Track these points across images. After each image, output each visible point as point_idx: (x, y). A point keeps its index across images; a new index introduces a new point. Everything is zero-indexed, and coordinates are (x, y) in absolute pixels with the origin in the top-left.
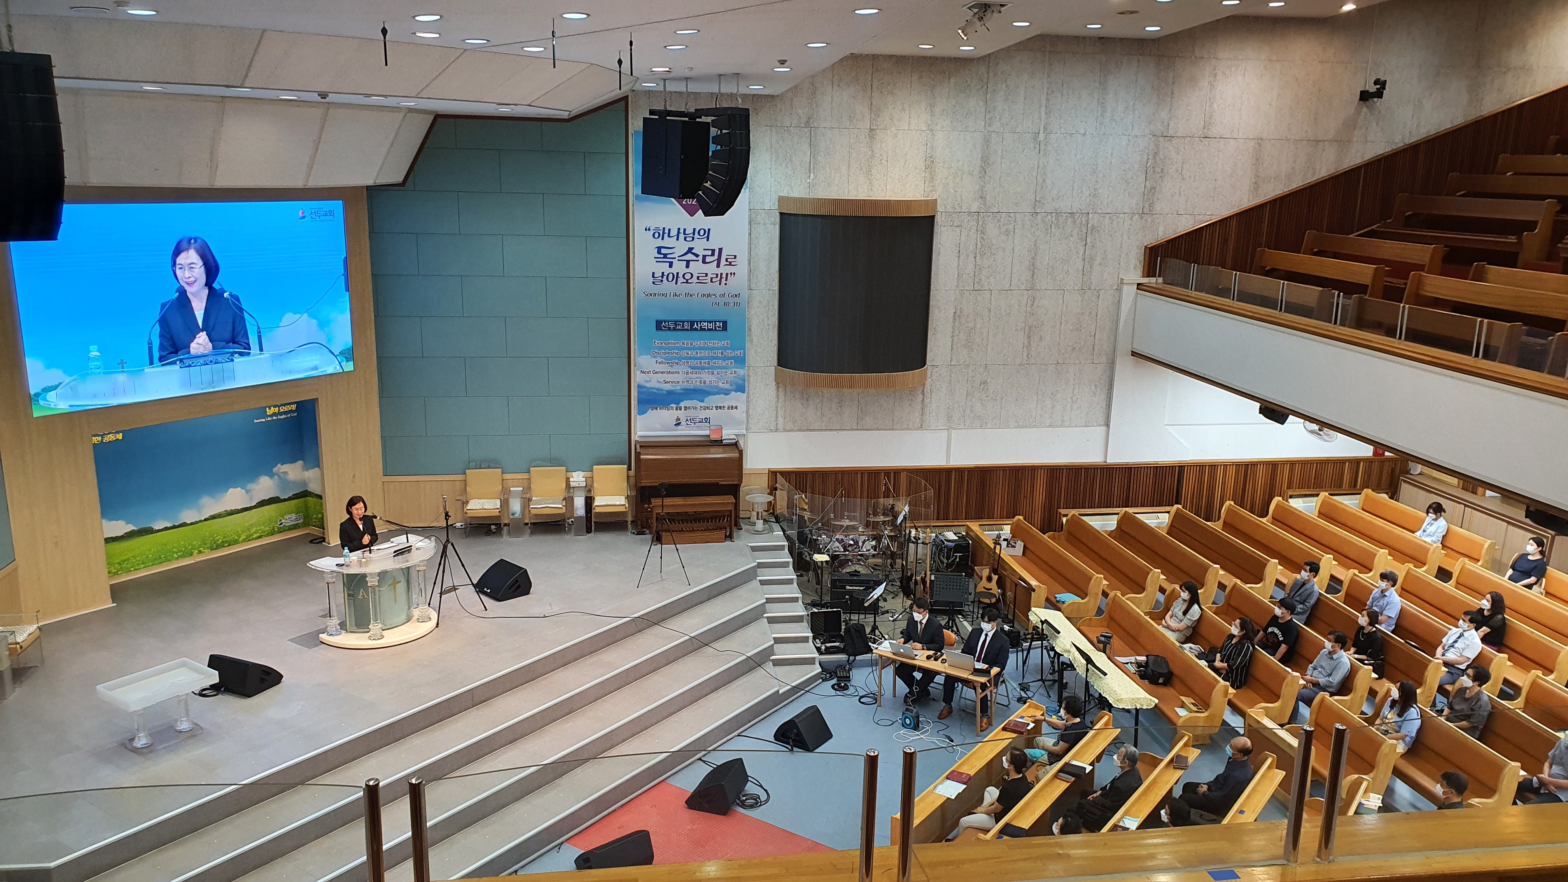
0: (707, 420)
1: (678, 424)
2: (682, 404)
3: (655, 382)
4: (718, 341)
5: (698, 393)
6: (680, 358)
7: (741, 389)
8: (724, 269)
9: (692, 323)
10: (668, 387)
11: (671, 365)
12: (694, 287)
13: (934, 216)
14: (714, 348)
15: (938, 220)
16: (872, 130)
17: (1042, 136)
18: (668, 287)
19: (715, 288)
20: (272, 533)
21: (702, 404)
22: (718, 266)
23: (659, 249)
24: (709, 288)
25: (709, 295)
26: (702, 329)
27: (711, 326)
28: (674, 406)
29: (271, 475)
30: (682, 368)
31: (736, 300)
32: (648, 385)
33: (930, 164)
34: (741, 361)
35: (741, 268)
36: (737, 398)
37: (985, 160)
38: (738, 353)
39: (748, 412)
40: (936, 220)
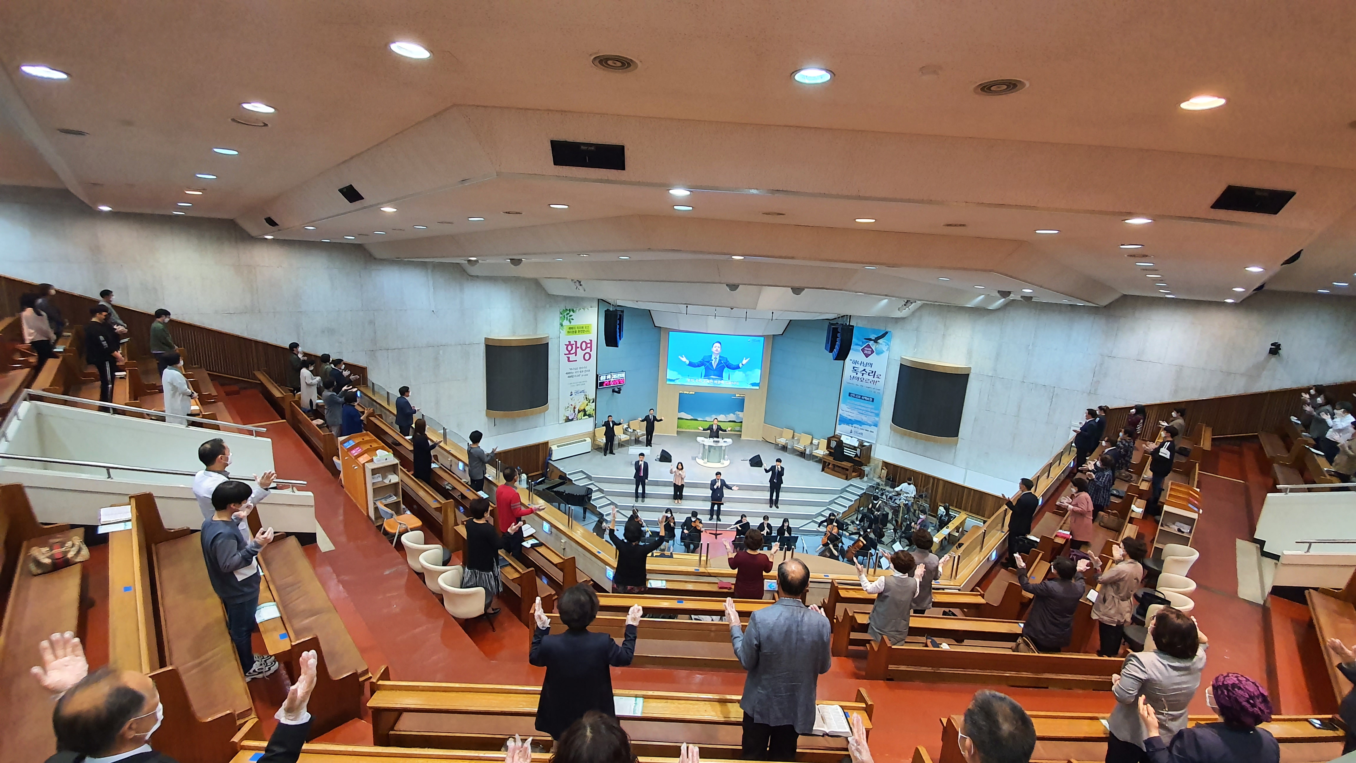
0: (862, 434)
1: (851, 432)
2: (854, 425)
3: (845, 415)
4: (869, 406)
5: (860, 423)
6: (856, 408)
7: (876, 425)
8: (876, 379)
9: (861, 396)
10: (850, 418)
11: (852, 410)
12: (864, 384)
13: (969, 374)
14: (868, 408)
16: (944, 335)
18: (855, 381)
19: (871, 385)
21: (861, 427)
22: (874, 377)
23: (854, 367)
24: (869, 385)
25: (869, 388)
26: (864, 399)
27: (868, 399)
28: (850, 425)
29: (734, 414)
30: (856, 412)
31: (878, 391)
32: (843, 415)
33: (970, 353)
34: (877, 415)
35: (882, 380)
36: (873, 428)
37: (998, 355)
38: (877, 412)
39: (877, 435)
40: (970, 376)
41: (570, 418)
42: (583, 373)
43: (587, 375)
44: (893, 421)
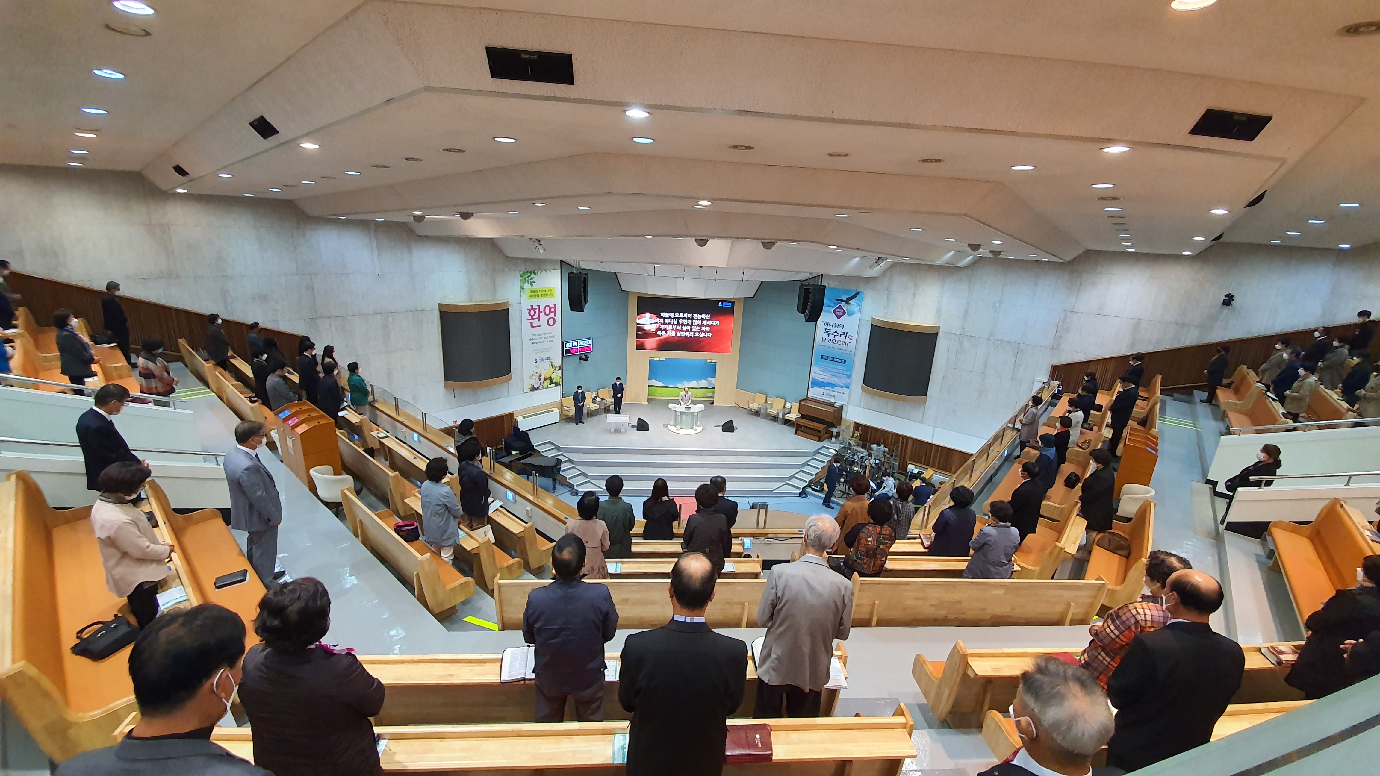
0: (833, 396)
1: (824, 395)
2: (826, 388)
3: (818, 377)
4: (841, 367)
5: (831, 385)
6: (828, 371)
7: (847, 387)
8: (847, 341)
9: (833, 358)
10: (822, 380)
11: (825, 372)
12: (836, 345)
13: (937, 333)
14: (839, 369)
15: (940, 334)
16: (914, 294)
17: (997, 304)
18: (827, 343)
19: (843, 347)
20: (703, 397)
21: (833, 390)
22: (845, 339)
23: (826, 329)
24: (841, 347)
25: (840, 349)
26: (836, 361)
27: (840, 361)
28: (823, 387)
29: (706, 380)
30: (828, 375)
31: (849, 352)
32: (816, 378)
33: (939, 312)
34: (849, 376)
35: (854, 341)
36: (846, 390)
37: (966, 312)
38: (848, 373)
39: (849, 397)
40: (939, 334)
41: (536, 386)
42: (549, 339)
43: (552, 341)
44: (865, 382)
